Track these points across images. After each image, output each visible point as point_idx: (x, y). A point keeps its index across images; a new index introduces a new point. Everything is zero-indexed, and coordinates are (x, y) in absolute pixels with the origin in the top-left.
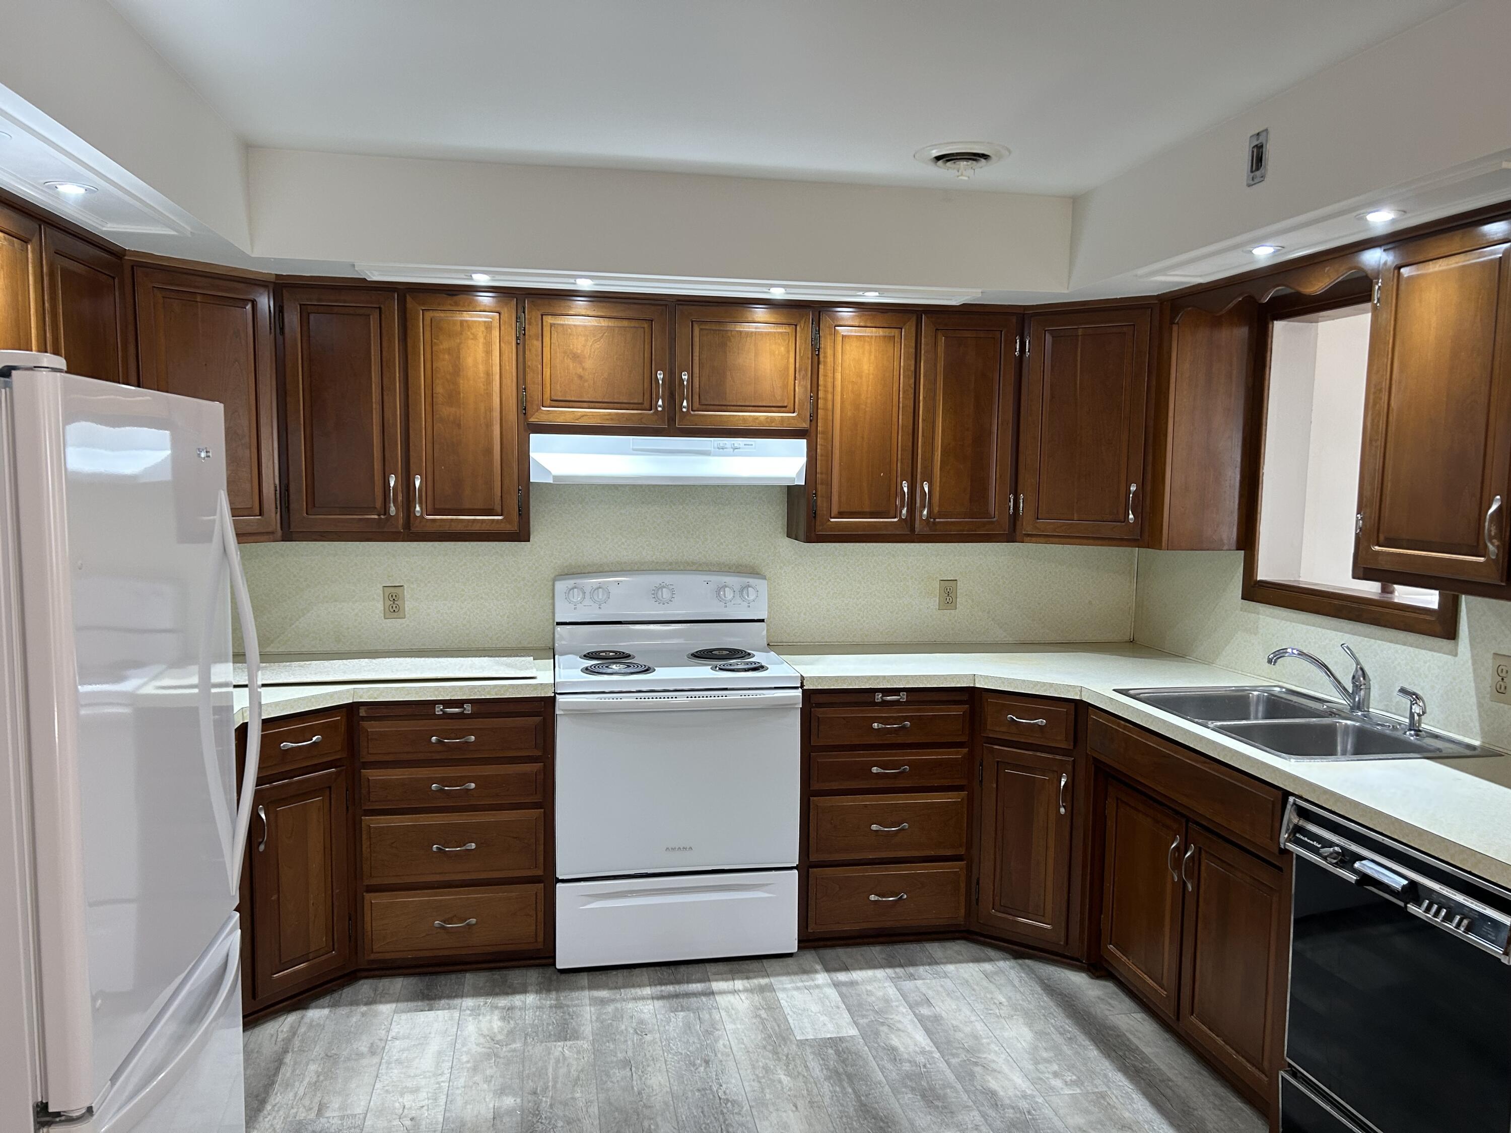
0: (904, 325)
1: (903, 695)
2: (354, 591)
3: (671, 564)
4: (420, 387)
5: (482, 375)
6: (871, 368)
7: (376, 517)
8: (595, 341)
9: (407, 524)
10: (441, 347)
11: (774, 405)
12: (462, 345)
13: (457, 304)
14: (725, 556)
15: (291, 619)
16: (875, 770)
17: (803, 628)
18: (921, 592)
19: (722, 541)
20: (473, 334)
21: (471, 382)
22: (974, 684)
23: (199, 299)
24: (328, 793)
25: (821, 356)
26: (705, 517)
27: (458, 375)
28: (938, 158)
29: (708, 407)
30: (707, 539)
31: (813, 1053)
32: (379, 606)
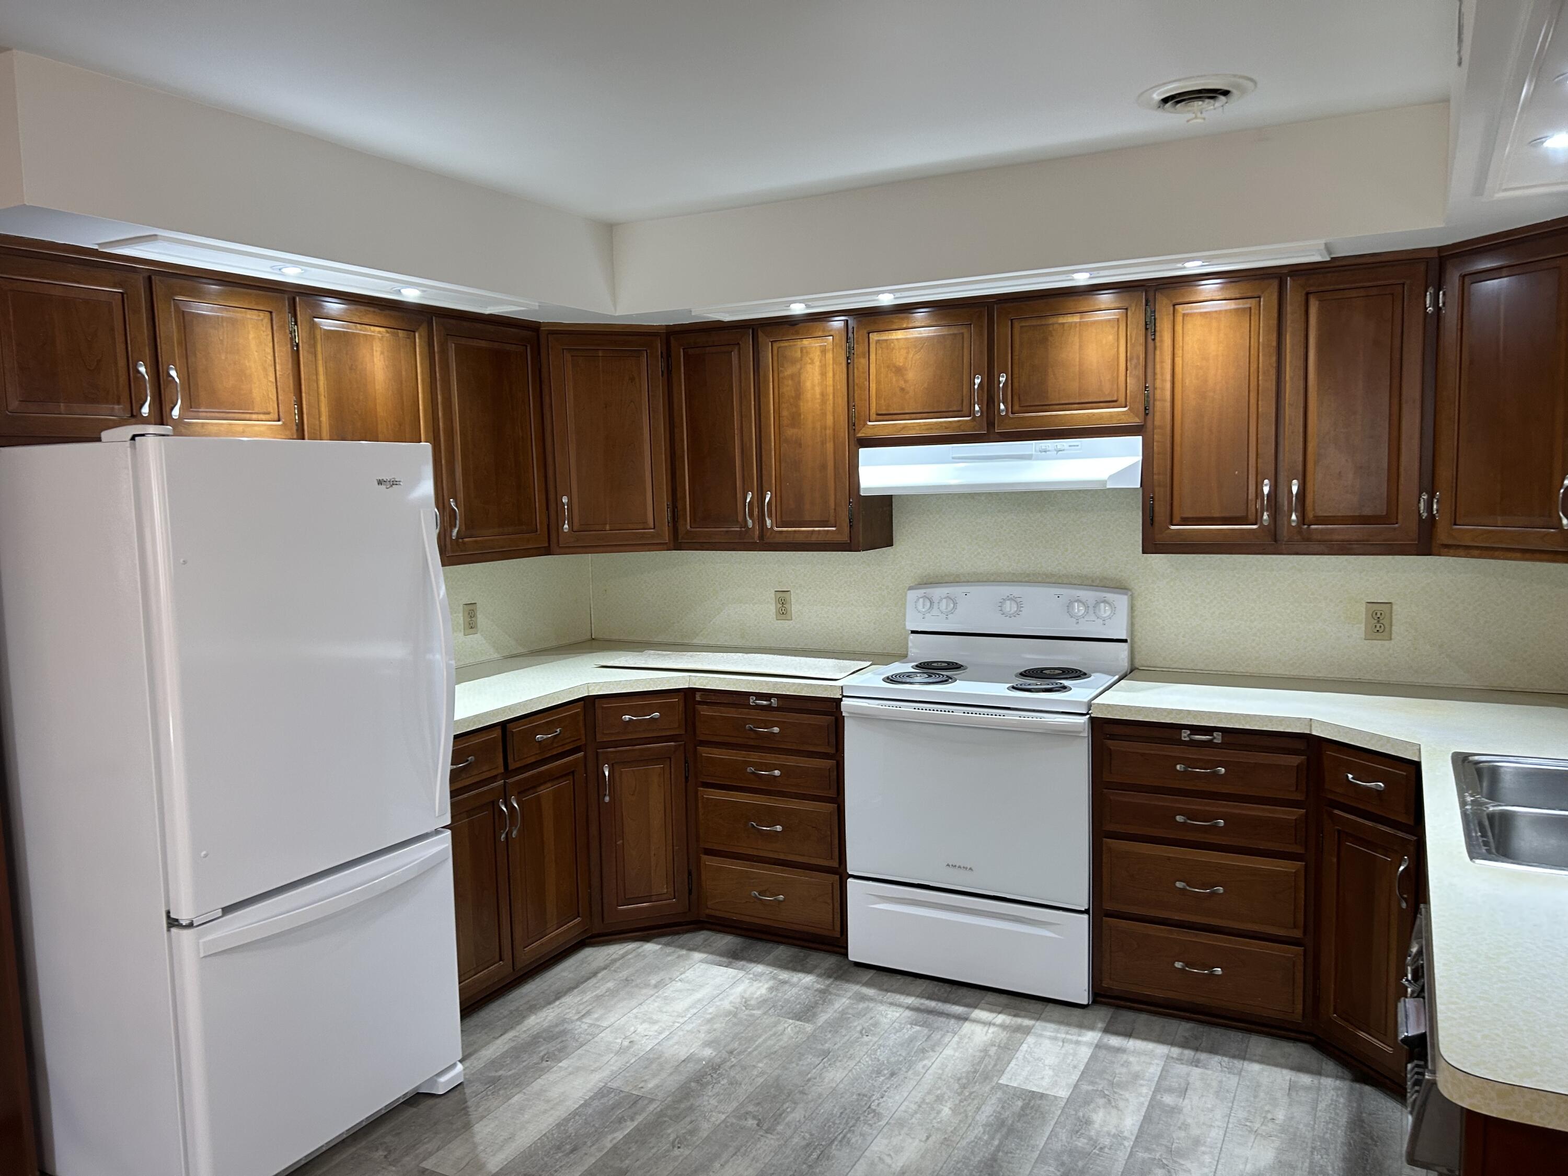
0: (1263, 293)
1: (1218, 735)
2: (754, 594)
3: (1028, 575)
4: (769, 411)
5: (818, 396)
6: (1221, 348)
7: (738, 529)
8: (916, 353)
9: (762, 536)
10: (786, 374)
11: (1102, 400)
12: (802, 370)
13: (797, 333)
14: (1088, 568)
15: (710, 617)
16: (1179, 818)
17: (1182, 653)
18: (1339, 617)
19: (1084, 551)
20: (810, 359)
21: (810, 404)
22: (1311, 730)
23: (600, 354)
24: (668, 763)
25: (1158, 339)
26: (1064, 525)
27: (799, 399)
28: (1165, 101)
29: (1029, 408)
30: (1067, 550)
31: (1000, 1099)
32: (772, 608)
